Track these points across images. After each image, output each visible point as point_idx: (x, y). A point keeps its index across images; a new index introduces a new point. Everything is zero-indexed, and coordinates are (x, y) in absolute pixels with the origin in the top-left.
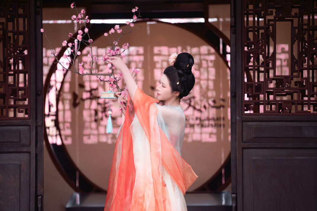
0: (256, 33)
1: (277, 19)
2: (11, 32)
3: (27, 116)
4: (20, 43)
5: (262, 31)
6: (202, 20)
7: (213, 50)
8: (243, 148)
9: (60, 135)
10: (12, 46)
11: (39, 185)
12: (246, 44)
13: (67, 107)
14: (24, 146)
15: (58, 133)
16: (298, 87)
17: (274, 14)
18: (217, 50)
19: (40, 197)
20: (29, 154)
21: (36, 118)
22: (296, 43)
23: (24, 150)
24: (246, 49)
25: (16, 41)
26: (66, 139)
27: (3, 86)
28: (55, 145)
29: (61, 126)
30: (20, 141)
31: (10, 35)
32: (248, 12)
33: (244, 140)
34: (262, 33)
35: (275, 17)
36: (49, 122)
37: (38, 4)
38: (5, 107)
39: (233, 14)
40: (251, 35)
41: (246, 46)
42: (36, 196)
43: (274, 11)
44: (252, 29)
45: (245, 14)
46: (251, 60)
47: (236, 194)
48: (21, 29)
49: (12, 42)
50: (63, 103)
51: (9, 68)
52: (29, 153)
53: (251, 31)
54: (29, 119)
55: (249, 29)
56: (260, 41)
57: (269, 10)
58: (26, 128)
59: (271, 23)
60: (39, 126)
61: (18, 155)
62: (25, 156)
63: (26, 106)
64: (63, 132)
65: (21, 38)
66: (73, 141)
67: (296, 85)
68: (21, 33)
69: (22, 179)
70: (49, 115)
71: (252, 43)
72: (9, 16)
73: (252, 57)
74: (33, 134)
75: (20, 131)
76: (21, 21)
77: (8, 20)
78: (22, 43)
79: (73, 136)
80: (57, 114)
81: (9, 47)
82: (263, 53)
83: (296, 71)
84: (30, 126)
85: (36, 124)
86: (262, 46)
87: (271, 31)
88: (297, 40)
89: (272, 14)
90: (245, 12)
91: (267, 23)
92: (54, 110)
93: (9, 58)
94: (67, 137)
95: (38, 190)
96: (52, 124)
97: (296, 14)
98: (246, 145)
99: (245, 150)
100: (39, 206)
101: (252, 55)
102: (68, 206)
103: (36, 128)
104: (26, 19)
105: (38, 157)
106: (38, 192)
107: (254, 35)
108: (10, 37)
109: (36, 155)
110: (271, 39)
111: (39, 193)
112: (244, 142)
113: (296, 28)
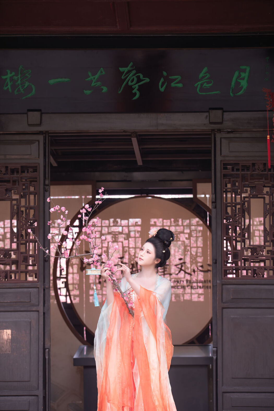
0: (234, 208)
1: (251, 196)
2: (23, 207)
3: (36, 279)
4: (31, 217)
5: (238, 206)
8: (223, 308)
9: (70, 296)
10: (24, 219)
11: (46, 339)
12: (225, 217)
13: (75, 271)
14: (33, 305)
15: (68, 294)
16: (270, 255)
17: (249, 192)
19: (48, 350)
20: (38, 313)
21: (44, 282)
22: (268, 217)
23: (34, 309)
24: (225, 221)
25: (28, 215)
26: (74, 299)
27: (16, 254)
28: (65, 303)
29: (71, 287)
30: (30, 302)
31: (23, 209)
32: (226, 190)
33: (224, 301)
34: (238, 208)
35: (250, 195)
36: (60, 284)
37: (47, 182)
38: (18, 272)
39: (213, 192)
40: (229, 210)
41: (225, 219)
42: (44, 349)
43: (249, 189)
44: (230, 205)
45: (224, 192)
46: (229, 231)
47: (217, 348)
48: (32, 204)
49: (24, 215)
50: (72, 268)
51: (21, 238)
52: (38, 311)
53: (229, 206)
54: (38, 282)
55: (228, 205)
56: (237, 215)
57: (245, 188)
58: (35, 290)
59: (246, 199)
60: (47, 288)
61: (28, 313)
62: (34, 315)
63: (36, 271)
64: (72, 293)
65: (32, 212)
66: (81, 300)
67: (268, 253)
68: (31, 208)
69: (32, 335)
70: (60, 278)
71: (231, 217)
72: (22, 193)
73: (230, 228)
74: (42, 295)
75: (30, 293)
76: (32, 197)
77: (21, 197)
78: (33, 216)
79: (80, 296)
80: (67, 278)
81: (21, 220)
82: (240, 225)
83: (268, 242)
84: (38, 288)
85: (44, 286)
86: (239, 219)
87: (246, 207)
88: (268, 214)
89: (247, 192)
90: (224, 190)
91: (243, 199)
92: (64, 273)
93: (21, 229)
94: (75, 296)
95: (46, 343)
96: (63, 285)
97: (267, 192)
98: (225, 305)
99: (224, 310)
100: (47, 357)
101: (230, 227)
102: (75, 356)
103: (44, 290)
104: (36, 195)
105: (46, 315)
107: (232, 209)
108: (23, 211)
109: (44, 313)
110: (246, 214)
111: (47, 346)
112: (224, 303)
113: (268, 204)
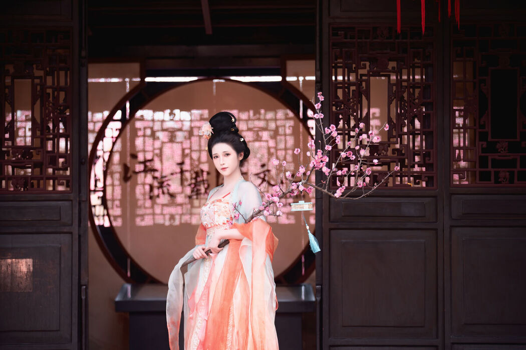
0: (346, 90)
1: (371, 73)
2: (50, 87)
3: (68, 189)
4: (61, 101)
5: (353, 88)
6: (278, 79)
7: (291, 114)
8: (331, 229)
9: (108, 215)
10: (51, 104)
11: (83, 272)
12: (334, 103)
13: (117, 182)
14: (65, 225)
15: (106, 213)
16: (396, 155)
17: (368, 68)
18: (297, 113)
19: (85, 287)
20: (71, 235)
21: (80, 192)
22: (394, 102)
23: (65, 231)
24: (334, 108)
25: (56, 99)
26: (115, 220)
27: (40, 153)
28: (102, 227)
29: (109, 204)
30: (60, 220)
31: (49, 91)
32: (336, 64)
33: (332, 219)
34: (353, 90)
35: (369, 72)
36: (95, 199)
37: (84, 54)
38: (42, 179)
39: (318, 67)
40: (340, 93)
41: (334, 105)
42: (80, 286)
43: (368, 64)
44: (341, 85)
45: (333, 67)
46: (340, 122)
47: (322, 286)
48: (62, 83)
49: (51, 99)
50: (112, 177)
51: (47, 131)
52: (71, 233)
53: (340, 88)
54: (72, 192)
55: (338, 85)
56: (351, 100)
57: (362, 63)
58: (67, 203)
59: (364, 78)
60: (83, 201)
61: (58, 236)
62: (66, 238)
63: (68, 176)
64: (111, 212)
65: (62, 95)
66: (124, 222)
67: (393, 153)
68: (61, 89)
70: (95, 191)
71: (342, 102)
72: (48, 69)
73: (341, 119)
74: (76, 211)
75: (60, 208)
76: (62, 74)
77: (47, 74)
78: (63, 101)
79: (123, 216)
80: (104, 191)
81: (47, 106)
82: (355, 114)
83: (394, 137)
84: (72, 201)
85: (79, 198)
86: (353, 105)
87: (364, 88)
88: (395, 99)
89: (365, 68)
90: (333, 65)
91: (359, 78)
92: (100, 185)
93: (47, 118)
94: (116, 217)
95: (82, 278)
96: (99, 202)
97: (393, 68)
98: (333, 225)
99: (332, 232)
100: (83, 297)
101: (341, 117)
102: (118, 299)
103: (80, 204)
104: (68, 72)
105: (82, 239)
106: (81, 281)
107: (344, 92)
108: (49, 94)
109: (80, 236)
110: (364, 98)
111: (83, 282)
112: (332, 222)
113: (394, 85)
